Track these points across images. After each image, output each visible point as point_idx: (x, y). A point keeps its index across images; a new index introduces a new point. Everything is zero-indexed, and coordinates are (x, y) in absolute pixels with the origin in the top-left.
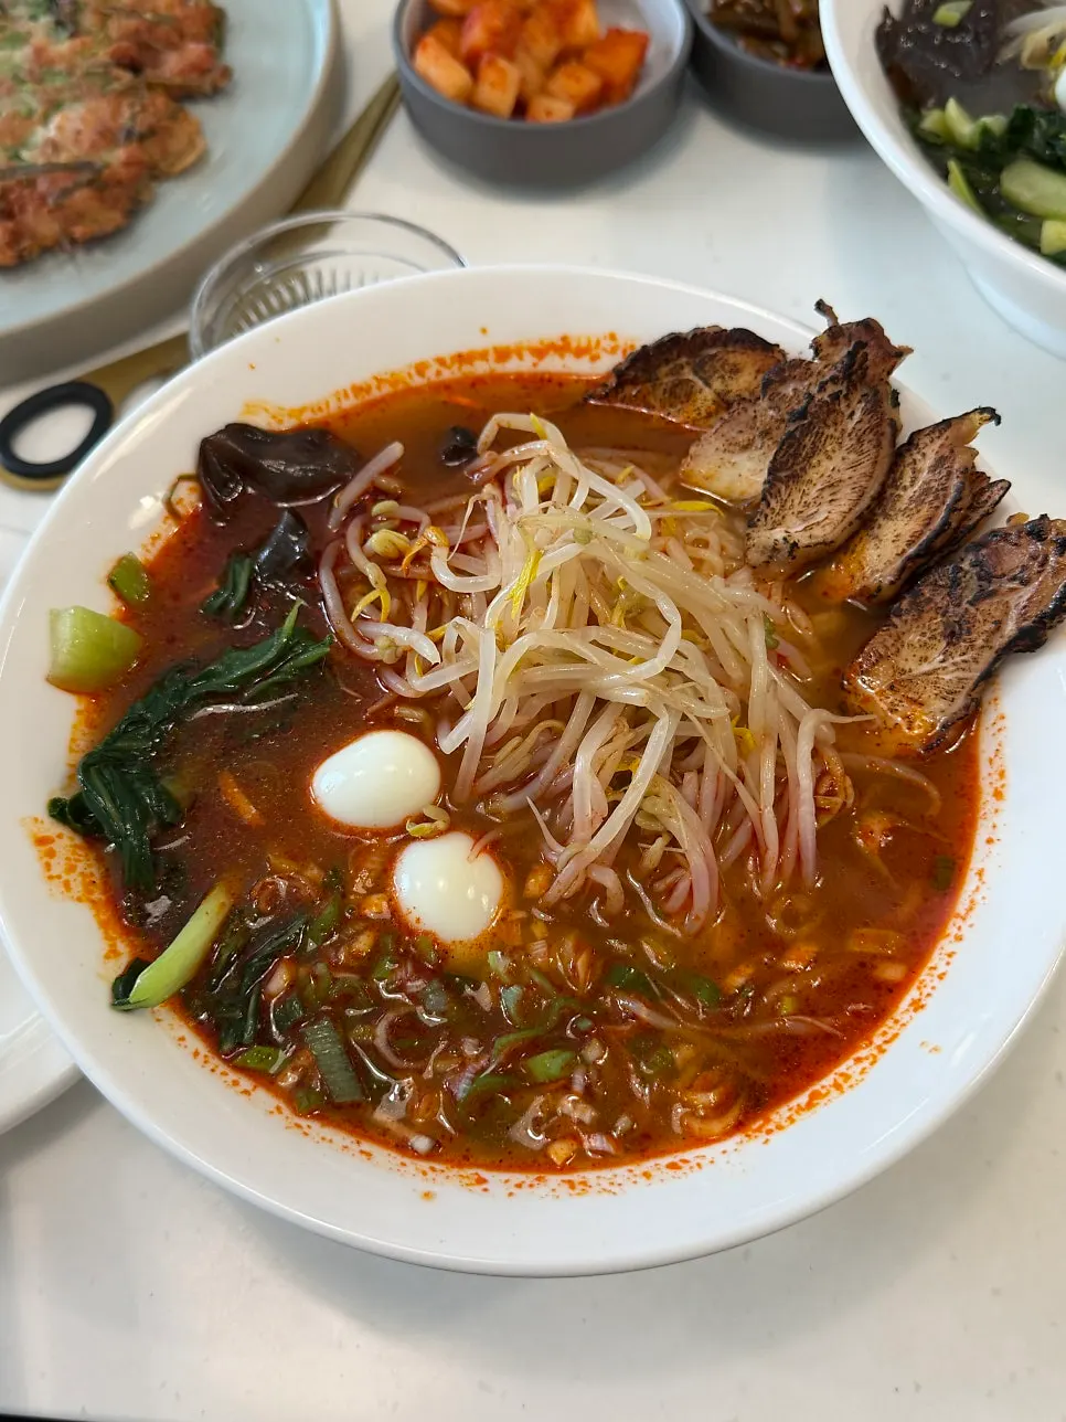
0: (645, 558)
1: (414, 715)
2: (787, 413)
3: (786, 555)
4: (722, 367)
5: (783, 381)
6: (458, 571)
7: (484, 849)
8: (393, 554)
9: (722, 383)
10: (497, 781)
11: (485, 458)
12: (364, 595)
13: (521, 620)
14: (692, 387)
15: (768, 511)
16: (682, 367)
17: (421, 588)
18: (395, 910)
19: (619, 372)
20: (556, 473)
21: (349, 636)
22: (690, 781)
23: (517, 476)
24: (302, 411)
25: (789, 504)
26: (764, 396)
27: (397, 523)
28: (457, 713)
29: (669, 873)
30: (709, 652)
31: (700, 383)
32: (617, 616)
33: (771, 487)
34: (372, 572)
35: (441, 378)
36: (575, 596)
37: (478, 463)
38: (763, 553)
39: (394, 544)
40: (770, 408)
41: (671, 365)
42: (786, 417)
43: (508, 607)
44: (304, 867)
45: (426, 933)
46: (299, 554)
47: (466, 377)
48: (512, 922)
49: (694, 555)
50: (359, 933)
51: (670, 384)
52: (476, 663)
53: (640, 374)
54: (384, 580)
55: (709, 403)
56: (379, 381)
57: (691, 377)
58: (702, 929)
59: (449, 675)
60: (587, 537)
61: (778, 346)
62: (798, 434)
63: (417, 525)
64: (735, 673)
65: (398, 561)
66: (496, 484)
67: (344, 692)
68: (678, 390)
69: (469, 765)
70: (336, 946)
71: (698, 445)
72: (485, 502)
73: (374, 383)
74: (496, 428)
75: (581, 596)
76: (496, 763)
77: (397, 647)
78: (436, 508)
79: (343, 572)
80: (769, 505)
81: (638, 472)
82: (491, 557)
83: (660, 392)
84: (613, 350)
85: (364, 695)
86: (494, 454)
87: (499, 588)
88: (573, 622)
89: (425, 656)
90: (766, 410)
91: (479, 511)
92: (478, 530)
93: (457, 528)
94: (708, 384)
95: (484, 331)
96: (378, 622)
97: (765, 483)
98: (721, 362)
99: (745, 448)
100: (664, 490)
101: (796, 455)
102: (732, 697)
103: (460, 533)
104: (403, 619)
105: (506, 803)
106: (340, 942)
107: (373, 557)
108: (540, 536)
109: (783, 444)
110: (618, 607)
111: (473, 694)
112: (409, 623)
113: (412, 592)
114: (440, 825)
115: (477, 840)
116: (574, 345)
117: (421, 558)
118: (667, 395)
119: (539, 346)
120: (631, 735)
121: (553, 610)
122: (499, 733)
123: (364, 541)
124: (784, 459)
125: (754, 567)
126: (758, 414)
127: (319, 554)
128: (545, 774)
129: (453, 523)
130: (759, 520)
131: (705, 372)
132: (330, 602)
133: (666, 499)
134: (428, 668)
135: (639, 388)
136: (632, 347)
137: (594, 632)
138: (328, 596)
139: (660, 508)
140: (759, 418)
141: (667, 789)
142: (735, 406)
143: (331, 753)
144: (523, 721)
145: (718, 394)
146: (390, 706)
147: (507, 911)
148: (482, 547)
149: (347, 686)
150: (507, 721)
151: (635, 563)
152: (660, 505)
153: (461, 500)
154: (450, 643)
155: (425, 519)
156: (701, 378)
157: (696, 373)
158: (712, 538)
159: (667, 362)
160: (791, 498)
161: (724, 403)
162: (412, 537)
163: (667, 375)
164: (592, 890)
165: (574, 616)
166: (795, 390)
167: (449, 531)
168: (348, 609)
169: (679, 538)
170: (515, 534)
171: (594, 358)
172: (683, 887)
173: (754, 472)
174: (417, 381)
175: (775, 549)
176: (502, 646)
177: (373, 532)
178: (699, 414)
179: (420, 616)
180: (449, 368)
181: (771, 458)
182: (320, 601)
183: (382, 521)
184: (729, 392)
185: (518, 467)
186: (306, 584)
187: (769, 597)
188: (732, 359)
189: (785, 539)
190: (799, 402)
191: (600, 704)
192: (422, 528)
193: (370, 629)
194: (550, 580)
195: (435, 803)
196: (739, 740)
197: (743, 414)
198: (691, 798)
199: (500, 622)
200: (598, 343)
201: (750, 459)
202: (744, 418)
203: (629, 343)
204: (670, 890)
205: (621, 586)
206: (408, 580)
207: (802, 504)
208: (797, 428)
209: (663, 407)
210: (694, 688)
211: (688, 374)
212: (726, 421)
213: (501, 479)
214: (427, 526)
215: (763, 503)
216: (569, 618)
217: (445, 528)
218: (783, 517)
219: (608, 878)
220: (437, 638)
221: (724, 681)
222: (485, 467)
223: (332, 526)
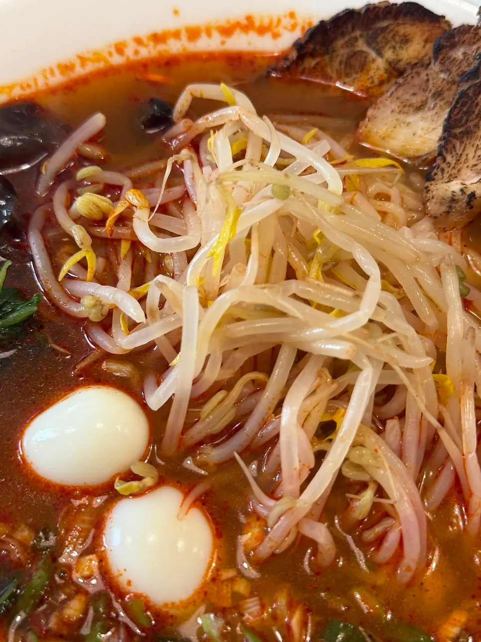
0: (340, 212)
1: (122, 370)
2: (458, 75)
3: (464, 205)
4: (393, 37)
5: (453, 46)
6: (158, 231)
7: (194, 504)
8: (97, 216)
9: (394, 52)
10: (203, 435)
11: (181, 126)
12: (71, 255)
13: (222, 277)
14: (366, 57)
15: (443, 165)
16: (356, 39)
17: (125, 247)
18: (105, 572)
19: (299, 46)
20: (247, 137)
21: (57, 295)
22: (393, 428)
23: (211, 140)
24: (11, 87)
25: (464, 158)
26: (436, 61)
27: (101, 187)
28: (162, 368)
29: (378, 522)
30: (404, 300)
31: (373, 54)
32: (315, 269)
33: (446, 143)
34: (78, 233)
35: (139, 57)
36: (273, 252)
37: (175, 130)
38: (441, 204)
39: (97, 206)
40: (441, 71)
41: (346, 39)
42: (457, 79)
43: (209, 265)
44: (14, 529)
45: (137, 596)
46: (6, 218)
47: (161, 55)
48: (223, 582)
49: (380, 209)
50: (70, 598)
51: (345, 57)
52: (180, 320)
53: (318, 47)
54: (89, 241)
55: (382, 72)
56: (83, 60)
57: (365, 48)
58: (414, 578)
59: (154, 332)
60: (285, 193)
61: (443, 17)
62: (471, 93)
63: (120, 188)
64: (430, 321)
65: (102, 222)
66: (192, 149)
67: (53, 350)
68: (353, 61)
69: (176, 420)
70: (47, 615)
71: (375, 108)
72: (182, 166)
73: (78, 63)
74: (190, 98)
75: (280, 251)
76: (203, 416)
77: (103, 306)
78: (135, 173)
79: (51, 234)
80: (444, 160)
81: (321, 133)
82: (190, 218)
83: (336, 64)
84: (294, 27)
85: (73, 352)
86: (189, 122)
87: (199, 246)
88: (273, 277)
89: (130, 315)
90: (437, 74)
91: (177, 174)
92: (177, 191)
93: (157, 190)
94: (380, 54)
95: (176, 12)
96: (85, 280)
97: (440, 139)
98: (391, 35)
99: (420, 108)
100: (345, 149)
101: (469, 113)
102: (429, 343)
103: (160, 195)
104: (108, 278)
105: (214, 454)
106: (52, 608)
107: (79, 220)
108: (237, 194)
109: (457, 102)
110: (315, 261)
111: (177, 348)
112: (113, 281)
113: (117, 252)
114: (148, 481)
115: (186, 494)
116: (257, 23)
117: (124, 219)
118: (342, 67)
119: (226, 26)
120: (334, 386)
121: (253, 267)
122: (204, 387)
123: (69, 205)
124: (459, 116)
125: (435, 217)
126: (430, 78)
127: (27, 218)
128: (251, 426)
129: (153, 186)
130: (436, 174)
131: (378, 43)
132: (39, 263)
133: (348, 157)
134: (132, 326)
135: (317, 60)
136: (310, 23)
137: (294, 286)
138: (37, 257)
139: (344, 166)
140: (431, 82)
141: (372, 439)
142: (409, 71)
143: (41, 410)
144: (228, 374)
145: (390, 63)
146: (98, 362)
147: (217, 570)
148: (181, 207)
149: (56, 342)
150: (213, 375)
151: (331, 217)
152: (344, 163)
153: (160, 165)
154: (153, 300)
155: (127, 183)
156: (374, 49)
157: (369, 44)
158: (394, 192)
159: (343, 34)
160: (465, 153)
161: (396, 72)
162: (116, 199)
163: (342, 47)
164: (303, 543)
165: (273, 270)
166: (465, 54)
167: (150, 193)
168: (56, 268)
169: (364, 192)
170: (214, 193)
171: (276, 36)
172: (392, 539)
173: (429, 131)
174: (117, 60)
175: (453, 200)
176: (205, 302)
177: (78, 195)
178: (373, 82)
179: (125, 275)
180: (146, 46)
181: (446, 116)
182: (28, 262)
183: (87, 185)
184: (399, 61)
185: (212, 132)
186: (17, 246)
187: (450, 244)
188: (402, 30)
189: (462, 190)
190: (469, 65)
191: (301, 356)
192: (124, 191)
193: (79, 287)
194: (249, 236)
195: (142, 459)
196: (439, 387)
197: (416, 78)
198: (395, 445)
199: (201, 279)
200: (279, 21)
201: (423, 119)
202: (417, 81)
203: (307, 21)
204: (380, 540)
205: (317, 240)
206: (113, 240)
207: (476, 158)
208: (469, 88)
209: (339, 78)
210: (396, 339)
211: (362, 46)
212: (400, 85)
213: (195, 145)
214: (128, 190)
215: (440, 158)
216: (269, 272)
217: (145, 190)
218: (459, 171)
219: (320, 533)
220: (141, 296)
221: (421, 329)
222: (181, 134)
223: (41, 191)
